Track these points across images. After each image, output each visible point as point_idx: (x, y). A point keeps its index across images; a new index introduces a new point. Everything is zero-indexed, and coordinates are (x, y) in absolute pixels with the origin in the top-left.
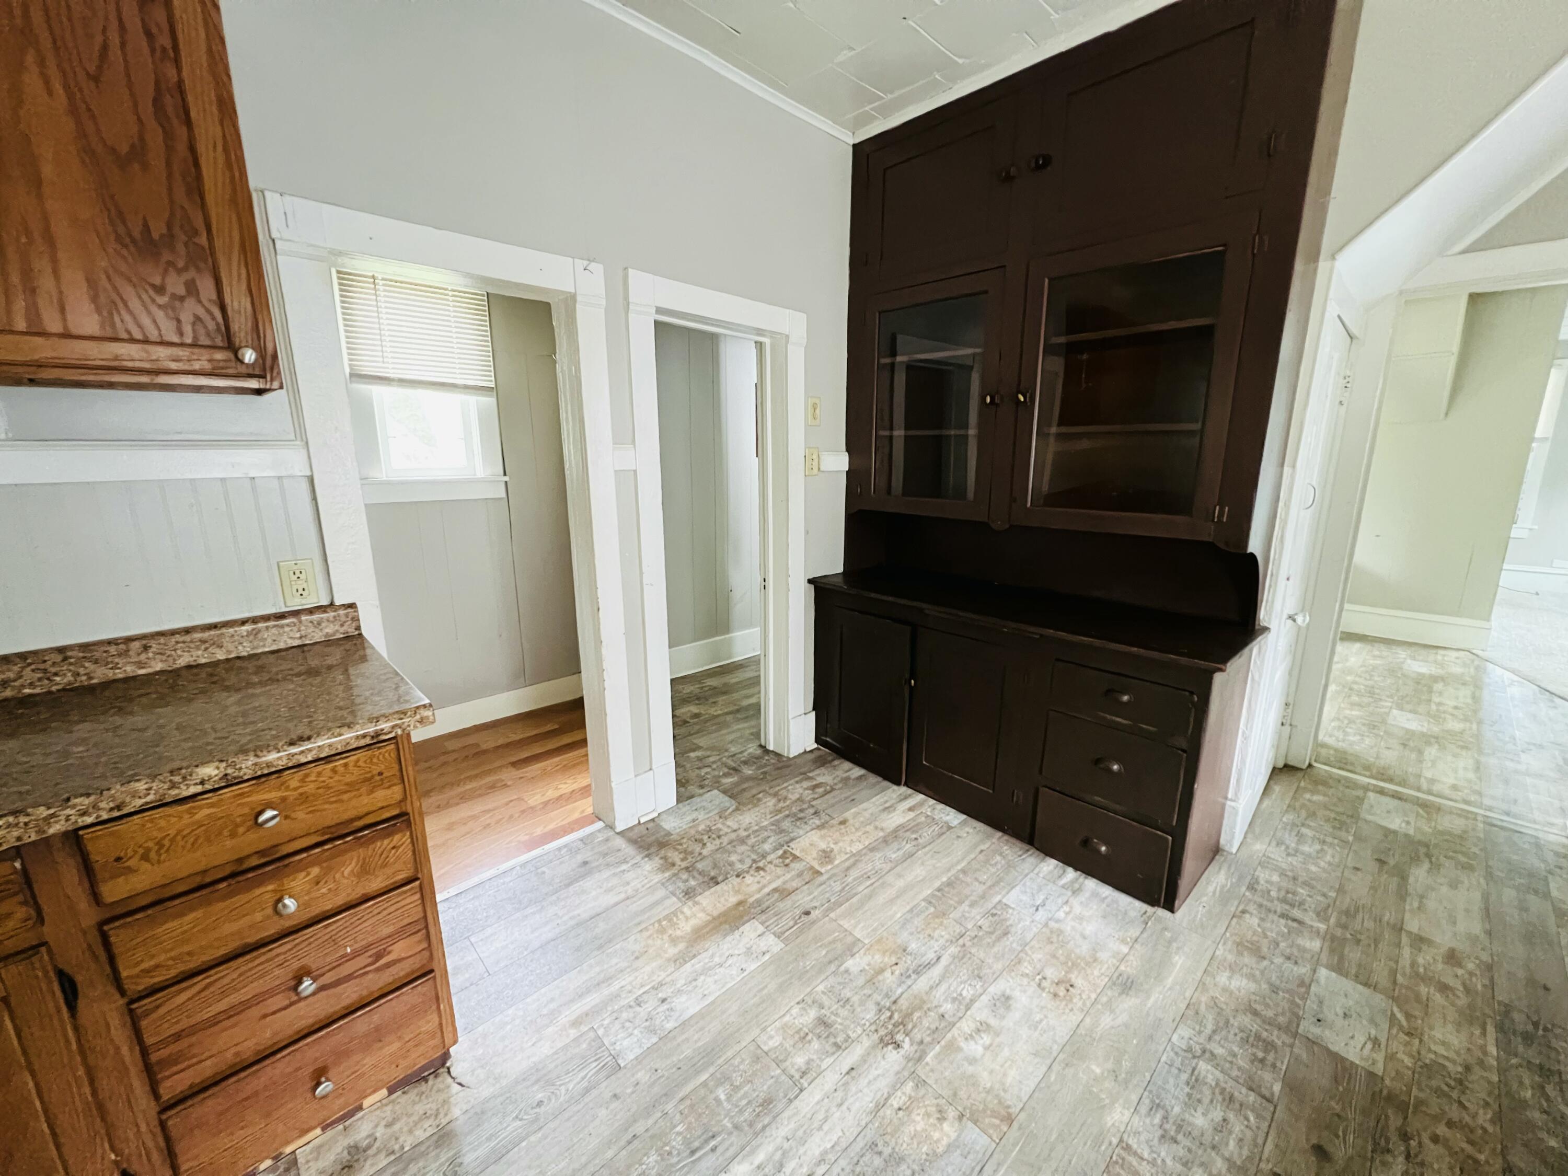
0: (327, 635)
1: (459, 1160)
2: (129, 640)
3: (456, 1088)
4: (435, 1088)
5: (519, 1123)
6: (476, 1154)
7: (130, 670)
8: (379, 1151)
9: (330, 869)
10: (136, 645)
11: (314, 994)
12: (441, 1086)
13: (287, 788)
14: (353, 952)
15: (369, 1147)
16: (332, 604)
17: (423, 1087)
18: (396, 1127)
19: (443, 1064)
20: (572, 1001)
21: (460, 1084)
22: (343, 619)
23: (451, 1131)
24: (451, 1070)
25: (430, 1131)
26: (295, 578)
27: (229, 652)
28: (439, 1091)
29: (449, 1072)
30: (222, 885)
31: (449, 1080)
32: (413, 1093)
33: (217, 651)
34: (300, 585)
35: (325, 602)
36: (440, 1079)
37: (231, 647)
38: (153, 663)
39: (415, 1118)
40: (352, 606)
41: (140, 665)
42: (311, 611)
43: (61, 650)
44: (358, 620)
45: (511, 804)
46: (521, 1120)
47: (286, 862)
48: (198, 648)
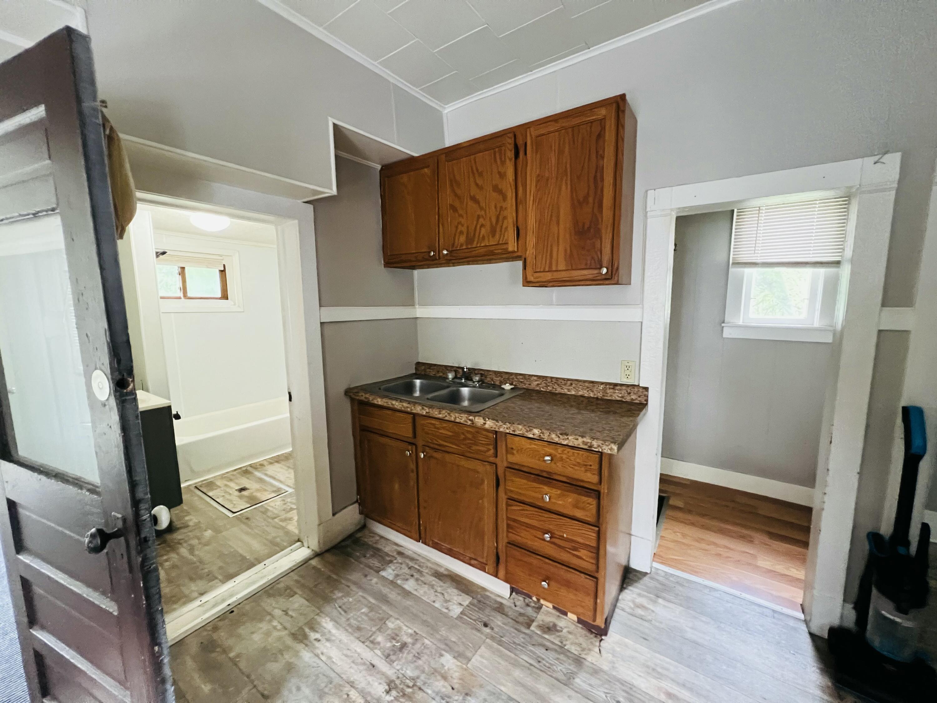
0: (632, 399)
1: (575, 676)
2: (568, 380)
3: (597, 650)
4: (592, 640)
5: (604, 696)
6: (581, 683)
7: (566, 391)
8: (559, 636)
9: (564, 495)
10: (569, 382)
11: (548, 541)
12: (594, 643)
13: (557, 451)
14: (566, 538)
15: (558, 631)
16: (639, 385)
17: (588, 634)
18: (570, 636)
19: (601, 635)
20: (678, 683)
21: (600, 650)
22: (640, 394)
23: (582, 663)
24: (602, 641)
25: (576, 653)
26: (626, 369)
27: (595, 394)
28: (591, 643)
29: (601, 641)
30: (533, 476)
31: (598, 644)
32: (584, 632)
33: (591, 393)
34: (628, 372)
35: (637, 384)
36: (595, 639)
37: (596, 392)
38: (572, 391)
39: (577, 641)
40: (646, 389)
41: (569, 390)
42: (628, 386)
43: (552, 378)
44: (648, 396)
45: (745, 554)
46: (606, 696)
47: (551, 481)
48: (585, 389)
